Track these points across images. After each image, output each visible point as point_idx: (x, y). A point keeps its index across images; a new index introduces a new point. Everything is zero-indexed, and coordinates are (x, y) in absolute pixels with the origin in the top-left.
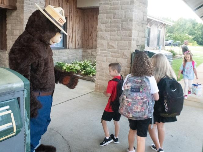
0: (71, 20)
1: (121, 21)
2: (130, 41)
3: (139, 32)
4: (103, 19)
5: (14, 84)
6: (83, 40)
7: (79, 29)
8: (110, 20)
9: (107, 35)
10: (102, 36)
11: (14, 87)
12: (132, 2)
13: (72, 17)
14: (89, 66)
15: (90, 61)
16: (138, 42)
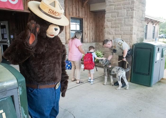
0: (86, 20)
1: (124, 19)
2: (132, 34)
3: (139, 27)
4: (109, 18)
5: (5, 82)
6: (95, 35)
7: (92, 27)
8: (114, 18)
9: (113, 31)
10: (108, 32)
11: (5, 86)
12: (133, 2)
13: (87, 18)
14: (100, 55)
15: (101, 51)
16: (138, 35)
